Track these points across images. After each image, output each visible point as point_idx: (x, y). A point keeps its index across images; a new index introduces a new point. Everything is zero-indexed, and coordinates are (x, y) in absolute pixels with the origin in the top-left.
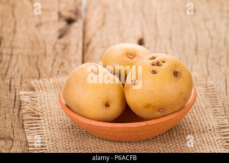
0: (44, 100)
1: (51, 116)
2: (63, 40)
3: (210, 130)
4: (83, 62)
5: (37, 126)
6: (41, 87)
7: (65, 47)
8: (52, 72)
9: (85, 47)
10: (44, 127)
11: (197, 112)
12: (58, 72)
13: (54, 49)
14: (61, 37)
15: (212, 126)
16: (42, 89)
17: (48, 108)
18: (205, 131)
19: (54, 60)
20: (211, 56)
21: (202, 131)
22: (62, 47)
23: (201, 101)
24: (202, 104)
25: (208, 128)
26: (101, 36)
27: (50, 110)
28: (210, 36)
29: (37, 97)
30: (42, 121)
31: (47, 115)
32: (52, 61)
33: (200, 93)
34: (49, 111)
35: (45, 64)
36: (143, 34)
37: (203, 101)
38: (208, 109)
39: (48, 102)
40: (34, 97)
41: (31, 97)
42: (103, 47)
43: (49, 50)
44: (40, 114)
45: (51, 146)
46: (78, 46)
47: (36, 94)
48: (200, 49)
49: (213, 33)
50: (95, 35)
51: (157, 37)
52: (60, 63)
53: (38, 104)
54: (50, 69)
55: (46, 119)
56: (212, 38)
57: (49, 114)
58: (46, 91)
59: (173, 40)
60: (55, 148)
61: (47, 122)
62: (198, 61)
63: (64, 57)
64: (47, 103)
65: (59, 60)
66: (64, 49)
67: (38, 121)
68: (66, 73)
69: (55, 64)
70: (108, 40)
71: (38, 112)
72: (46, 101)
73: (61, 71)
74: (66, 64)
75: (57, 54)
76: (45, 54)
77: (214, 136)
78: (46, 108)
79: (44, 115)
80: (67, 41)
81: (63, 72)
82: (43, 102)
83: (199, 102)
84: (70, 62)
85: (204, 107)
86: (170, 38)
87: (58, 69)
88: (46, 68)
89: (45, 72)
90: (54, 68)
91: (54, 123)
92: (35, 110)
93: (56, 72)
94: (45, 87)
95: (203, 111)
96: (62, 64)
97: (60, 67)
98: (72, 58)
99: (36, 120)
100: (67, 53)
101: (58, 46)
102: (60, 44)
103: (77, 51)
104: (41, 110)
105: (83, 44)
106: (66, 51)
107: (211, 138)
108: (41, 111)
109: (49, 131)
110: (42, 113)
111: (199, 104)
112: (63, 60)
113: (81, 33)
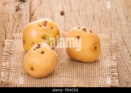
0: (18, 45)
1: (18, 55)
2: (18, 13)
3: (105, 69)
5: (9, 59)
6: (18, 38)
7: (20, 16)
8: (13, 30)
9: (31, 16)
10: (13, 60)
11: (101, 58)
13: (14, 17)
14: (17, 10)
15: (106, 66)
16: (18, 39)
17: (18, 50)
18: (102, 69)
19: (14, 24)
20: (102, 21)
21: (100, 69)
22: (18, 16)
23: (105, 52)
24: (105, 54)
25: (104, 68)
26: (40, 10)
28: (101, 10)
29: (14, 43)
30: (13, 57)
32: (13, 24)
33: (106, 47)
34: (18, 52)
35: (9, 26)
36: (63, 9)
38: (107, 57)
41: (11, 43)
43: (11, 18)
44: (13, 53)
45: (15, 70)
46: (27, 15)
47: (14, 42)
48: (96, 17)
49: (103, 9)
50: (36, 9)
51: (71, 10)
52: (17, 25)
53: (13, 47)
54: (12, 29)
55: (15, 56)
56: (102, 11)
58: (20, 40)
59: (80, 12)
60: (17, 71)
61: (15, 58)
62: (95, 24)
63: (19, 22)
65: (16, 24)
66: (19, 18)
67: (11, 57)
68: (21, 31)
69: (14, 26)
70: (43, 12)
72: (19, 46)
73: (18, 30)
74: (20, 26)
75: (15, 20)
76: (8, 20)
77: (106, 72)
79: (15, 54)
80: (21, 13)
81: (19, 30)
82: (17, 46)
84: (23, 25)
86: (79, 11)
87: (16, 29)
88: (9, 28)
89: (9, 31)
90: (14, 28)
91: (19, 58)
92: (10, 50)
93: (15, 30)
95: (105, 58)
96: (18, 26)
97: (17, 27)
98: (24, 22)
100: (21, 19)
101: (15, 16)
102: (17, 14)
103: (26, 19)
105: (30, 14)
106: (20, 18)
107: (105, 74)
108: (14, 51)
109: (15, 63)
110: (14, 52)
111: (103, 54)
112: (19, 23)
113: (28, 9)
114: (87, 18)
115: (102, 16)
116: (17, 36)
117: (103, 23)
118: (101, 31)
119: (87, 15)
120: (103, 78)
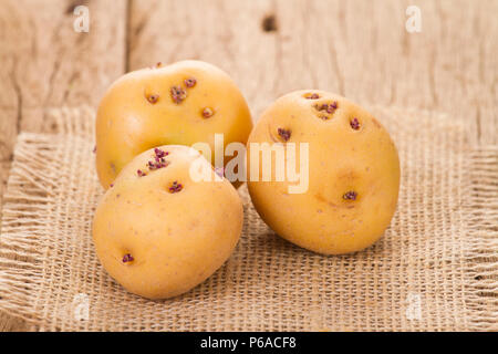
0: (71, 159)
1: (73, 198)
3: (449, 262)
4: (127, 69)
5: (33, 217)
6: (74, 127)
8: (50, 95)
9: (133, 34)
10: (49, 220)
12: (67, 94)
13: (56, 38)
14: (72, 9)
15: (454, 252)
16: (74, 131)
17: (73, 177)
18: (436, 265)
19: (57, 66)
20: (441, 60)
21: (427, 264)
23: (450, 189)
24: (451, 199)
25: (444, 258)
27: (76, 182)
29: (55, 149)
30: (49, 206)
31: (65, 193)
32: (52, 70)
33: (456, 170)
34: (73, 185)
35: (33, 76)
36: (274, 3)
37: (455, 190)
38: (460, 211)
39: (78, 163)
40: (47, 149)
41: (40, 149)
42: (176, 34)
43: (44, 42)
44: (49, 189)
45: (54, 264)
46: (114, 31)
47: (57, 143)
50: (155, 6)
51: (308, 11)
52: (71, 72)
53: (49, 166)
54: (46, 87)
55: (59, 202)
56: (443, 17)
57: (71, 192)
58: (83, 136)
60: (62, 269)
61: (59, 211)
62: (409, 70)
63: (79, 58)
64: (74, 165)
65: (67, 66)
66: (80, 41)
67: (38, 206)
68: (85, 97)
69: (59, 75)
71: (46, 185)
72: (75, 159)
73: (72, 92)
74: (85, 75)
75: (62, 51)
76: (34, 52)
77: (454, 279)
78: (68, 178)
79: (58, 194)
81: (78, 95)
82: (66, 161)
83: (446, 192)
84: (94, 70)
85: (452, 205)
86: (342, 16)
87: (66, 87)
88: (36, 85)
89: (35, 95)
90: (56, 86)
91: (75, 214)
92: (38, 180)
93: (61, 95)
94: (83, 127)
95: (448, 215)
96: (76, 76)
97: (71, 82)
98: (100, 62)
99: (35, 202)
100: (89, 48)
101: (64, 32)
102: (70, 27)
103: (111, 45)
104: (55, 180)
105: (128, 27)
106: (85, 44)
107: (446, 283)
108: (55, 183)
109: (57, 231)
110: (54, 187)
111: (442, 198)
112: (78, 65)
113: (122, 2)
114: (374, 44)
115: (443, 35)
116: (68, 118)
117: (447, 67)
118: (435, 98)
119: (375, 33)
120: (438, 300)
